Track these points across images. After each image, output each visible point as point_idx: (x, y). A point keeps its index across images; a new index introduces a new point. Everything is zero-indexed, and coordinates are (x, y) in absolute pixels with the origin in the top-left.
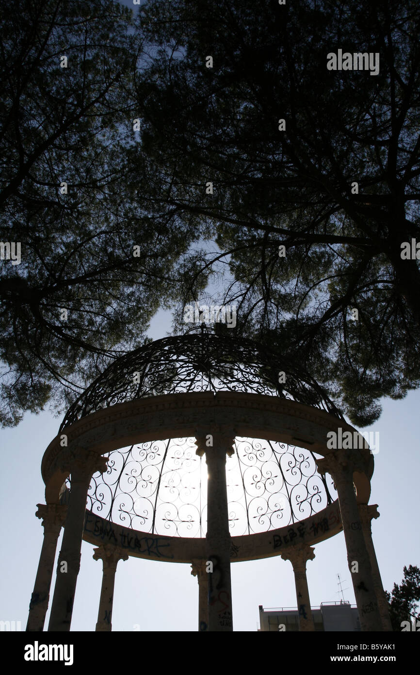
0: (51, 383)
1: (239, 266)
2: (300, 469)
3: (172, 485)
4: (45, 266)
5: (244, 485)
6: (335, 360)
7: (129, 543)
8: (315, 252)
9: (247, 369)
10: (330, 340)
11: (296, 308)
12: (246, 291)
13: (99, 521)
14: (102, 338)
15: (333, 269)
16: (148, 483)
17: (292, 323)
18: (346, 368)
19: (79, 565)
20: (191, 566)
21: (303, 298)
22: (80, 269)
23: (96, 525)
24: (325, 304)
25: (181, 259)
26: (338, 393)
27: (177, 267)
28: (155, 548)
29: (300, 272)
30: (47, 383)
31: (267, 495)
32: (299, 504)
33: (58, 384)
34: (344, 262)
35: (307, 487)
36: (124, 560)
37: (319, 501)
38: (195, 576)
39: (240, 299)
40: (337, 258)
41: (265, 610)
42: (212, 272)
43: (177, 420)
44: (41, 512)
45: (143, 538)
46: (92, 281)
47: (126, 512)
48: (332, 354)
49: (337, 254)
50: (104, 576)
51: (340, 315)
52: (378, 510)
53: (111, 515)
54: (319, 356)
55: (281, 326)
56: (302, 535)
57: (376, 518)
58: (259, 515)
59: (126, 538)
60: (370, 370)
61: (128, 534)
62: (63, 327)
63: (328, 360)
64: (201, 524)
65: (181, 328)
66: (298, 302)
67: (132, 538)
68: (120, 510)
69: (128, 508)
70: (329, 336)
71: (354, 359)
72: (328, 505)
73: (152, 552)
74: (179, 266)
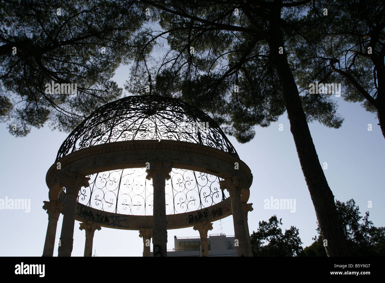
0: (50, 108)
1: (173, 40)
2: (207, 177)
3: (128, 183)
4: (45, 31)
5: (172, 184)
6: (229, 102)
7: (101, 219)
8: (222, 34)
9: (177, 116)
10: (227, 90)
11: (208, 68)
12: (177, 57)
13: (83, 208)
14: (83, 81)
15: (232, 46)
16: (114, 182)
17: (204, 77)
18: (236, 107)
19: (72, 246)
20: (139, 232)
21: (213, 62)
22: (69, 35)
23: (81, 210)
24: (226, 67)
25: (136, 33)
26: (230, 122)
27: (133, 38)
28: (117, 222)
29: (211, 46)
30: (47, 108)
31: (186, 191)
32: (205, 198)
33: (54, 110)
34: (239, 41)
35: (210, 188)
36: (99, 230)
37: (217, 197)
38: (141, 237)
39: (174, 61)
40: (235, 38)
41: (178, 238)
42: (156, 43)
43: (135, 157)
44: (47, 206)
45: (110, 216)
46: (77, 44)
47: (99, 200)
48: (228, 98)
49: (235, 36)
50: (86, 240)
51: (234, 75)
52: (253, 206)
53: (90, 203)
54: (220, 98)
55: (198, 79)
56: (206, 216)
57: (251, 211)
58: (181, 203)
59: (100, 216)
60: (250, 108)
61: (101, 214)
62: (57, 72)
63: (224, 102)
64: (145, 207)
65: (135, 78)
66: (209, 64)
67: (103, 217)
68: (96, 199)
69: (100, 198)
70: (227, 87)
71: (241, 101)
72: (222, 200)
73: (116, 224)
74: (135, 37)
